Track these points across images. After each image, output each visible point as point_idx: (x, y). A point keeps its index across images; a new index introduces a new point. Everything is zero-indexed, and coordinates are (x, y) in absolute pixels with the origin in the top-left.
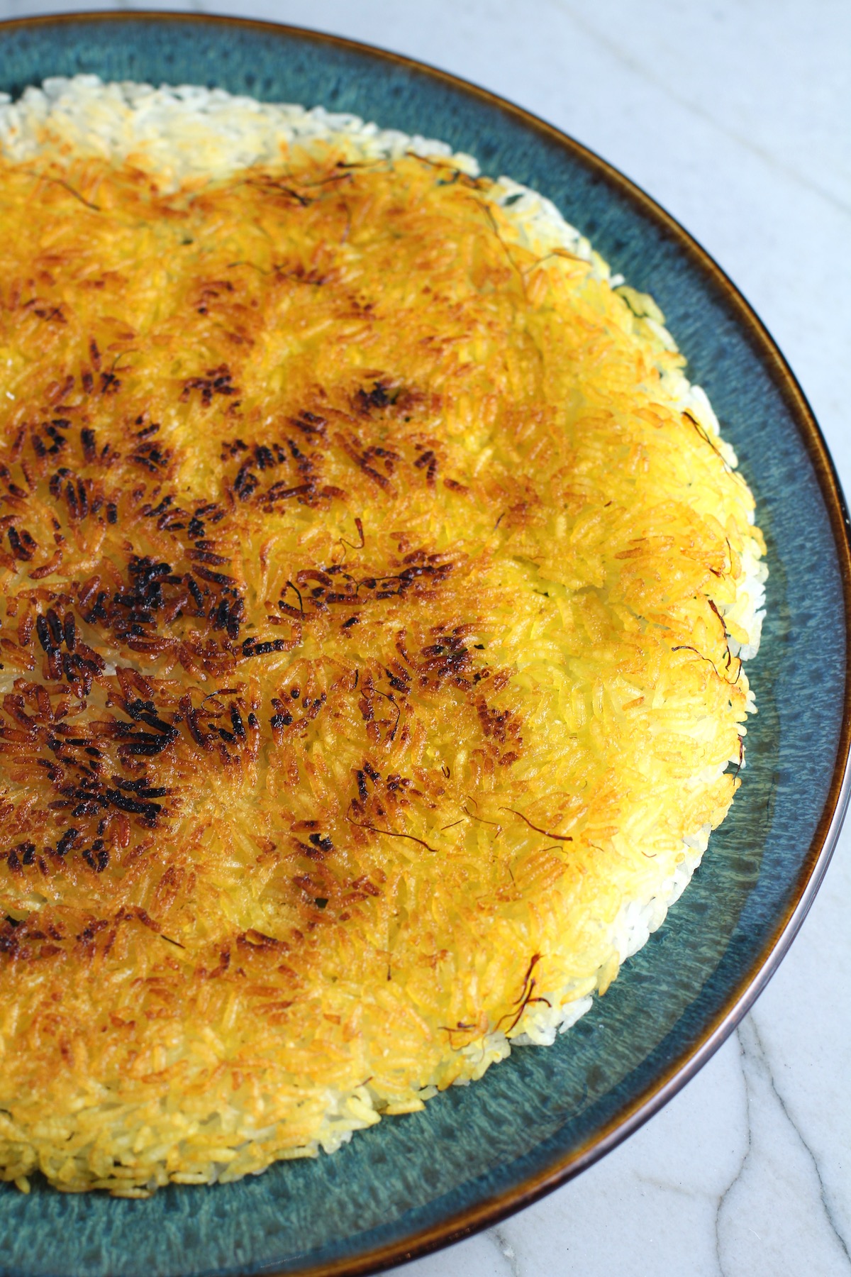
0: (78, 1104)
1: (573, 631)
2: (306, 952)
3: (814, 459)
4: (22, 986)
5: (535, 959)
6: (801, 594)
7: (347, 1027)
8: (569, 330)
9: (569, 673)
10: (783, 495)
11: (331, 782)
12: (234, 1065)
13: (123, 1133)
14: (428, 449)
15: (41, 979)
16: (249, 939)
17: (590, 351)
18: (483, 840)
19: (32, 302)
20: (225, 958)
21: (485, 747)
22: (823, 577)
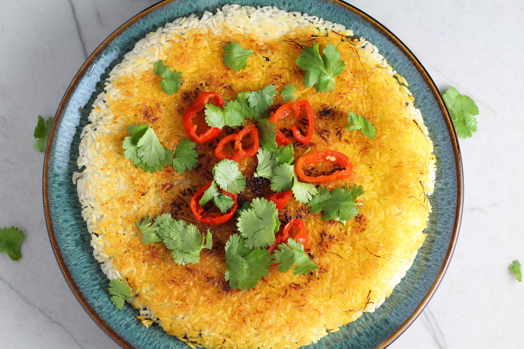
0: (249, 335)
1: (381, 189)
2: (308, 289)
3: (451, 135)
4: (231, 301)
5: (370, 292)
6: (446, 176)
7: (319, 312)
8: (381, 91)
9: (379, 202)
10: (442, 144)
11: (313, 236)
12: (290, 324)
13: (260, 342)
14: (339, 129)
15: (236, 298)
16: (293, 285)
17: (387, 99)
18: (356, 254)
19: (223, 84)
20: (286, 291)
21: (356, 226)
22: (452, 172)
